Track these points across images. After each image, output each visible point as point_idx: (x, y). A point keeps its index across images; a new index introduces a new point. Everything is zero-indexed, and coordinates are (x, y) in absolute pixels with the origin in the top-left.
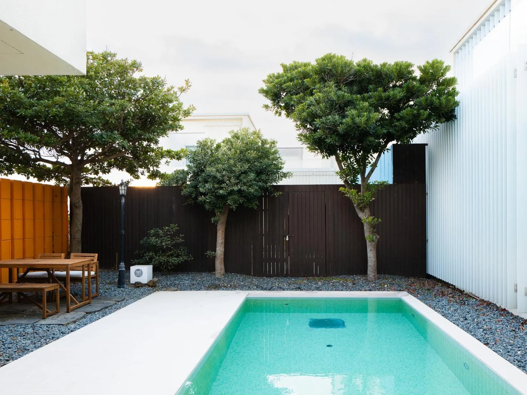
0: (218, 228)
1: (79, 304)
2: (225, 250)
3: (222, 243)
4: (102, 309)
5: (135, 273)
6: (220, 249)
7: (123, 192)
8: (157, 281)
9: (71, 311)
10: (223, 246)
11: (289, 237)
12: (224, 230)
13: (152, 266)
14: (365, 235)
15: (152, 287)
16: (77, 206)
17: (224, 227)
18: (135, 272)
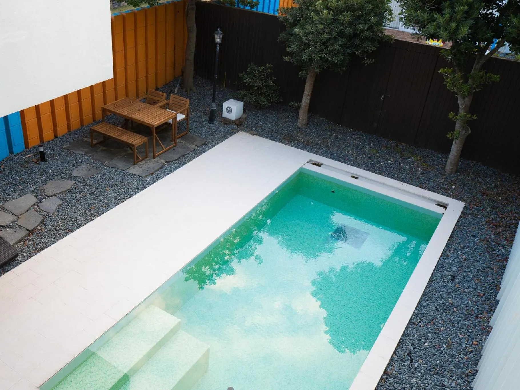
0: (307, 81)
1: (165, 150)
2: (310, 102)
3: (308, 95)
4: (179, 158)
5: (227, 110)
6: (305, 101)
7: (218, 40)
8: (246, 118)
9: (156, 157)
10: (309, 98)
11: (384, 96)
12: (312, 83)
13: (243, 103)
14: (456, 126)
15: (237, 125)
16: (191, 30)
17: (313, 79)
18: (227, 108)
